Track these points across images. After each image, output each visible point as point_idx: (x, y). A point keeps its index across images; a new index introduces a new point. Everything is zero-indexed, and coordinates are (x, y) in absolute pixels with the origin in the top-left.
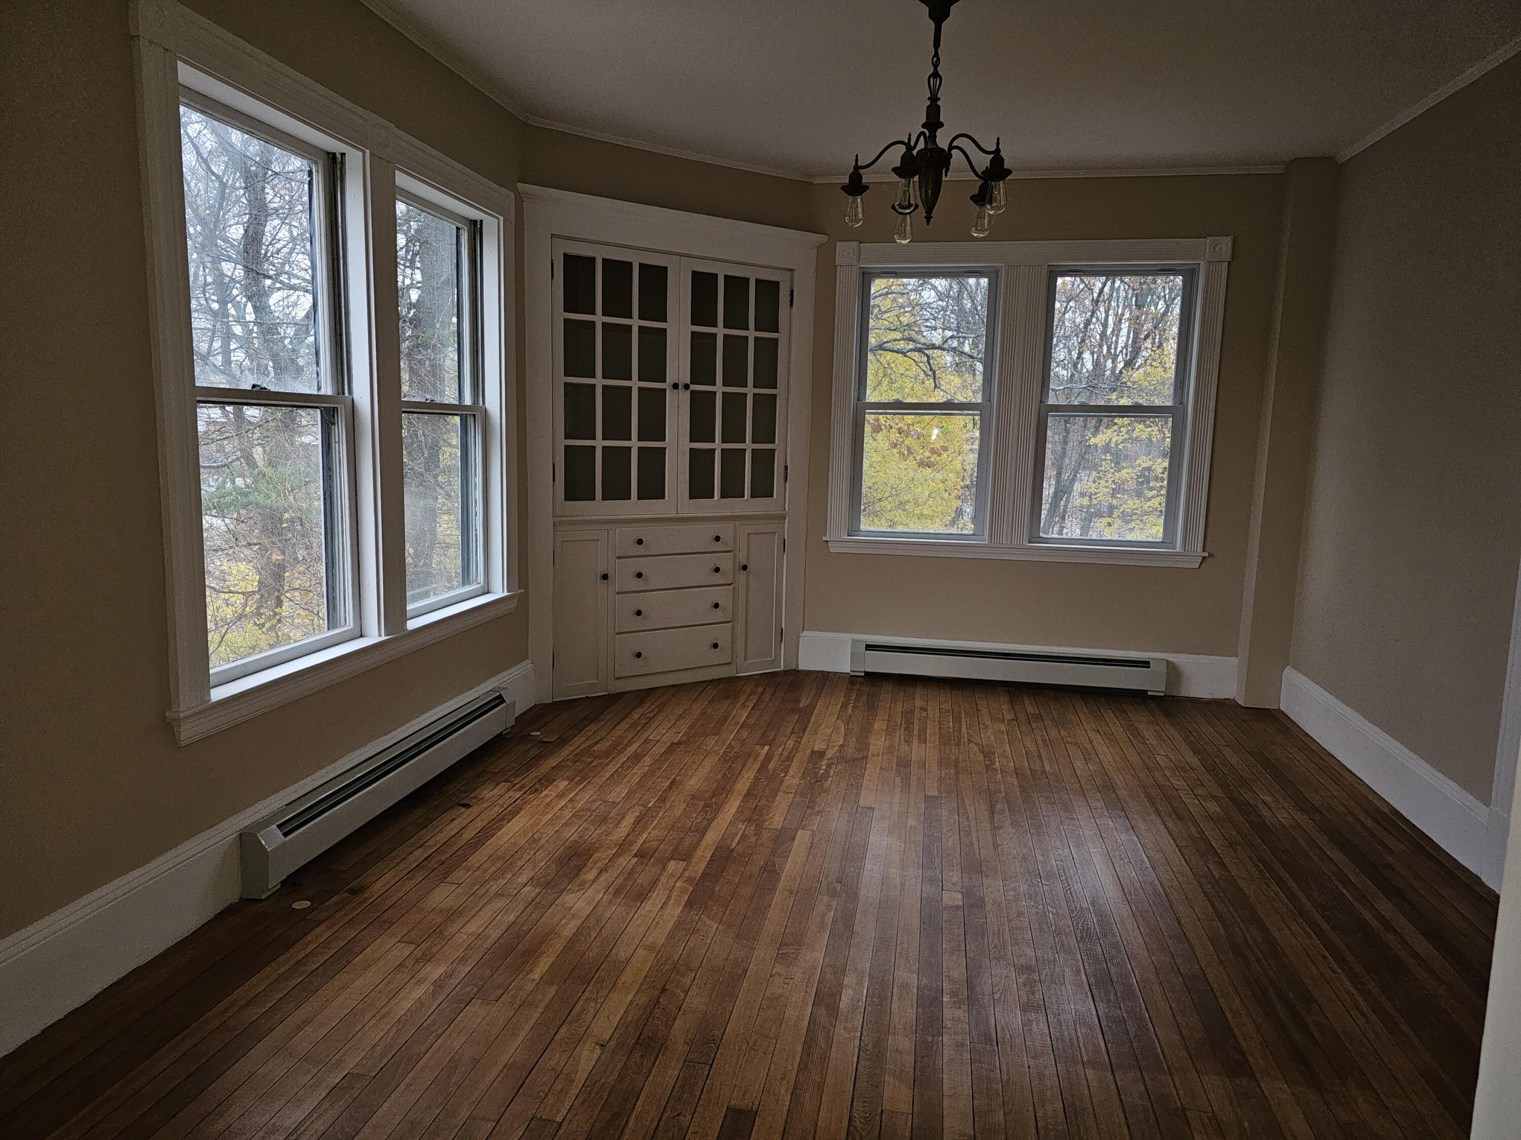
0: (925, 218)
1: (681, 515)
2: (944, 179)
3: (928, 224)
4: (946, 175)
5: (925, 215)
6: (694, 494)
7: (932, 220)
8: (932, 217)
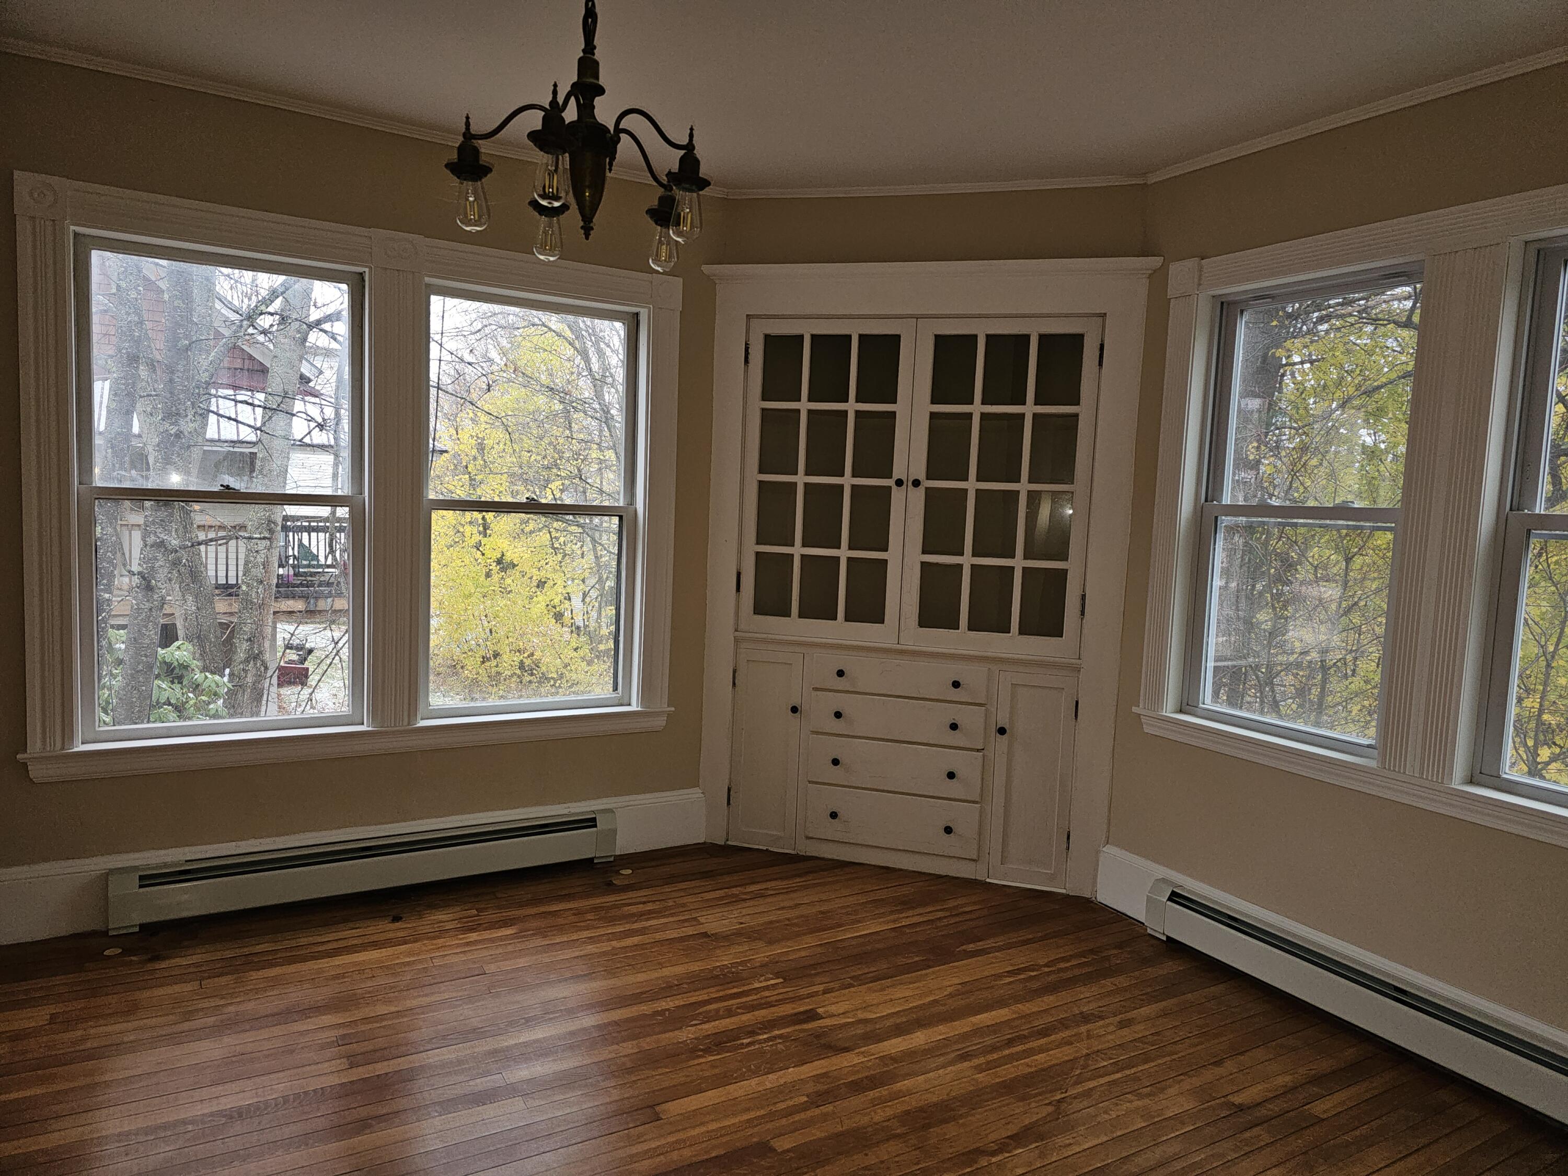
0: (582, 228)
1: (904, 647)
2: (608, 174)
3: (587, 238)
4: (610, 170)
5: (582, 224)
6: (925, 620)
7: (592, 232)
8: (592, 229)
